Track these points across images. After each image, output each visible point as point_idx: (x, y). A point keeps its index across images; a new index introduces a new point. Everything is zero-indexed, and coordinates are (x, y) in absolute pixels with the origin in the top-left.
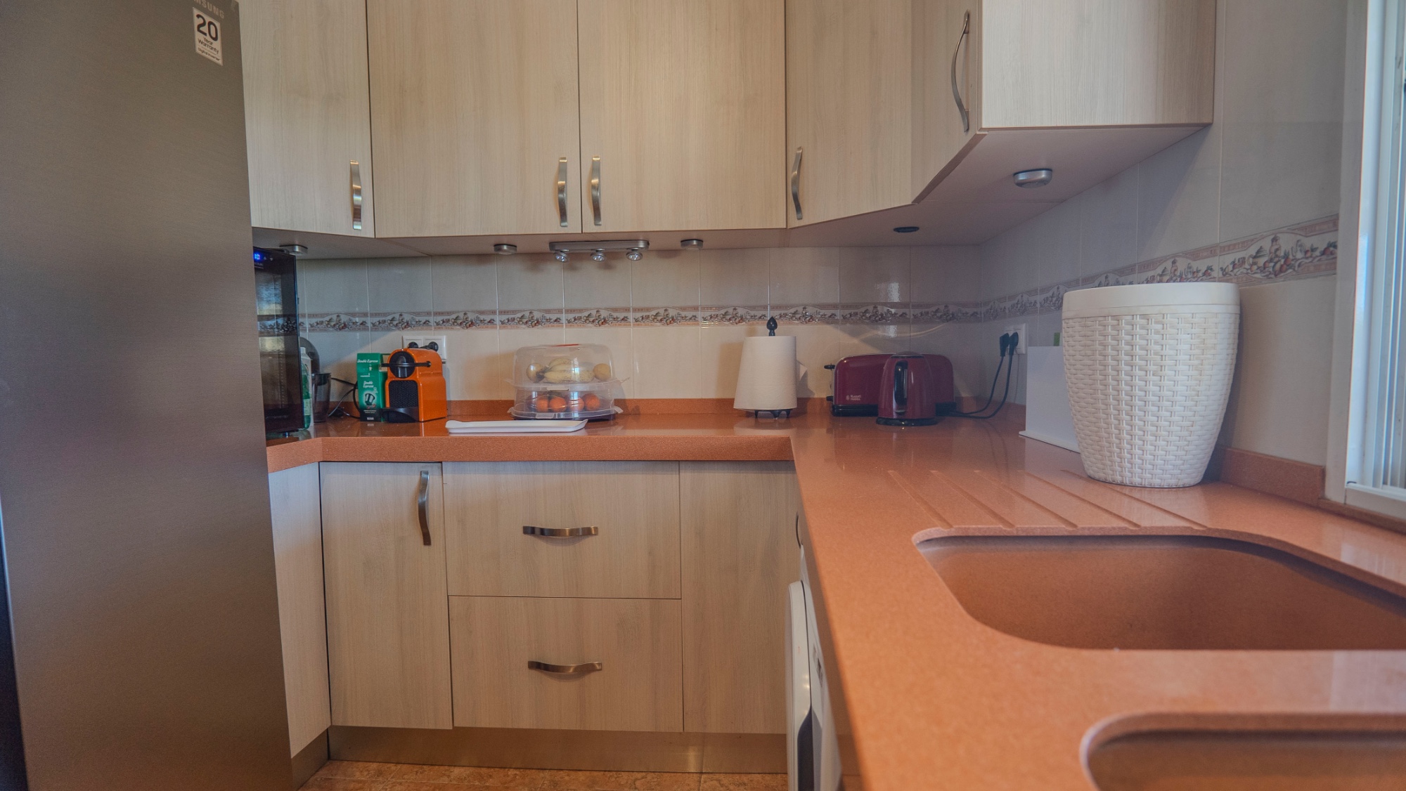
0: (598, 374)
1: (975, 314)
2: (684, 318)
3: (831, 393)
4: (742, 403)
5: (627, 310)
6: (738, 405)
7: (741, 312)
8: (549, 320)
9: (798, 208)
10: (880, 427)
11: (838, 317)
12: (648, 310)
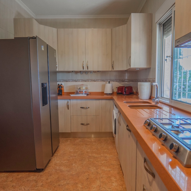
0: (87, 88)
1: (136, 81)
2: (97, 81)
3: (117, 91)
4: (105, 92)
5: (89, 80)
6: (105, 93)
7: (105, 80)
8: (78, 81)
9: (113, 69)
10: (123, 95)
11: (118, 81)
12: (92, 80)
